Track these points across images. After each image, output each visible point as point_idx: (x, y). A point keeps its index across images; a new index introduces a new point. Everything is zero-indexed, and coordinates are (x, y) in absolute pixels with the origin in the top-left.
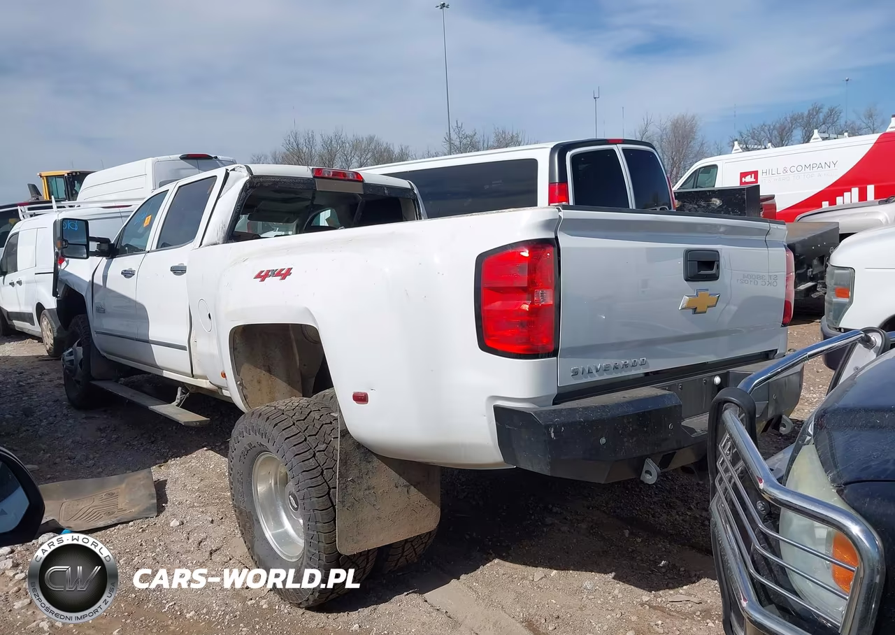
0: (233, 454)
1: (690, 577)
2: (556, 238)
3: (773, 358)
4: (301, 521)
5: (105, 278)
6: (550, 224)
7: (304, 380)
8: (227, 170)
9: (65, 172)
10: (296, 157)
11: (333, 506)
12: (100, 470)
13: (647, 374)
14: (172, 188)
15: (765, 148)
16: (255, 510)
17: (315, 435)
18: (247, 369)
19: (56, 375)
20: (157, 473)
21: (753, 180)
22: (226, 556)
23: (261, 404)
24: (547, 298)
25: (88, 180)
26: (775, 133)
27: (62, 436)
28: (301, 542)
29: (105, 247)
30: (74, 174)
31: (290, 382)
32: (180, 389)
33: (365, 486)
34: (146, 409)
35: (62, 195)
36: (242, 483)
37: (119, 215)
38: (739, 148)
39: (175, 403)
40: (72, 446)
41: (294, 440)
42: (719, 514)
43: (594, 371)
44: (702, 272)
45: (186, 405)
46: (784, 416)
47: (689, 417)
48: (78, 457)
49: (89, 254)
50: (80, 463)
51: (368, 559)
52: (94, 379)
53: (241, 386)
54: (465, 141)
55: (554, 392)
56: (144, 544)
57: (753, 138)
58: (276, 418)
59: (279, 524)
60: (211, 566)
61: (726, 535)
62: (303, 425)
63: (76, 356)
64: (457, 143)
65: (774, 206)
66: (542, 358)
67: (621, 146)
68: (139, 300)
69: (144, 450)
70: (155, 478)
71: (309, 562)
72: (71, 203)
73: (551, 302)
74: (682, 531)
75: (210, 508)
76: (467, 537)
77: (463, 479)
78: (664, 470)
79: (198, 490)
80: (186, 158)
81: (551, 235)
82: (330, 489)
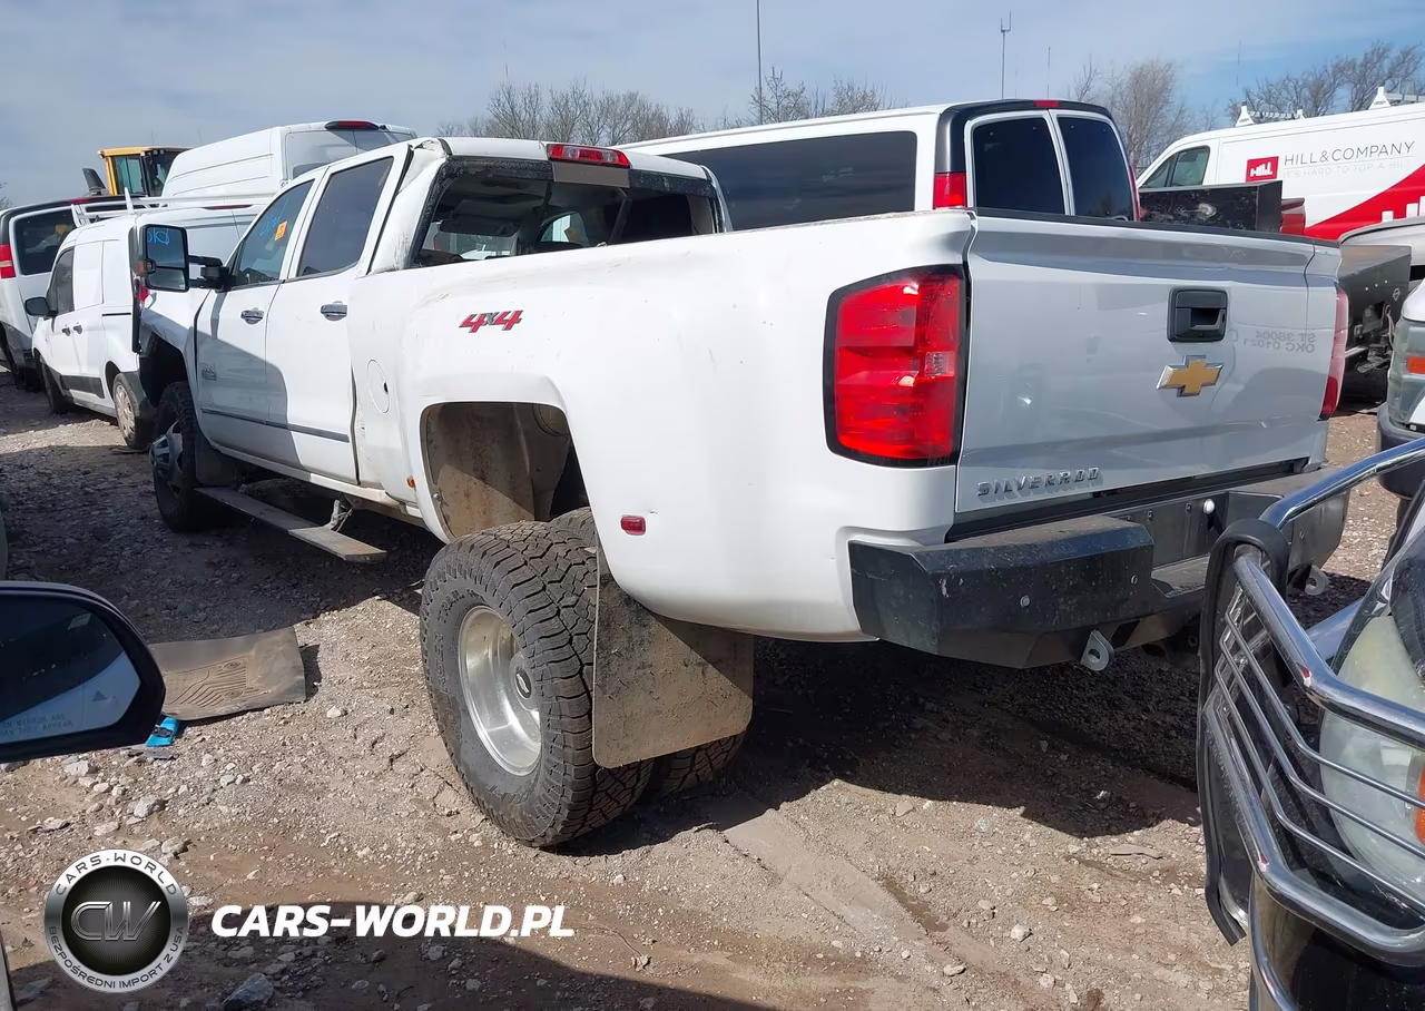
0: (428, 608)
1: (1144, 816)
2: (965, 264)
3: (1301, 472)
4: (536, 715)
5: (215, 323)
6: (956, 241)
7: (537, 494)
8: (410, 146)
9: (141, 150)
10: (510, 126)
11: (588, 692)
12: (216, 627)
13: (1097, 495)
14: (320, 177)
15: (1293, 118)
16: (462, 696)
17: (559, 581)
18: (450, 475)
19: (141, 476)
20: (305, 634)
21: (1268, 172)
22: (415, 764)
23: (471, 531)
24: (943, 365)
25: (178, 163)
26: (1306, 92)
27: (155, 572)
28: (535, 747)
29: (214, 273)
30: (155, 153)
31: (517, 499)
32: (337, 503)
33: (637, 663)
34: (285, 533)
35: (138, 188)
36: (442, 656)
37: (232, 220)
38: (1248, 116)
39: (329, 526)
40: (172, 588)
41: (528, 589)
42: (1219, 723)
43: (1015, 489)
44: (1198, 327)
45: (348, 529)
46: (1314, 567)
47: (1161, 564)
48: (181, 607)
49: (190, 284)
50: (184, 615)
51: (639, 775)
52: (201, 486)
53: (440, 502)
54: (785, 102)
55: (950, 521)
56: (287, 743)
57: (1268, 101)
58: (498, 553)
59: (500, 717)
60: (393, 779)
61: (1229, 755)
62: (539, 565)
63: (172, 449)
64: (773, 106)
65: (1302, 218)
66: (931, 466)
67: (1055, 113)
68: (270, 359)
69: (281, 599)
70: (300, 643)
71: (548, 777)
72: (153, 200)
73: (951, 373)
74: (1133, 744)
75: (388, 690)
76: (790, 744)
77: (783, 655)
78: (1118, 650)
79: (369, 662)
80: (337, 127)
81: (957, 260)
82: (582, 665)
